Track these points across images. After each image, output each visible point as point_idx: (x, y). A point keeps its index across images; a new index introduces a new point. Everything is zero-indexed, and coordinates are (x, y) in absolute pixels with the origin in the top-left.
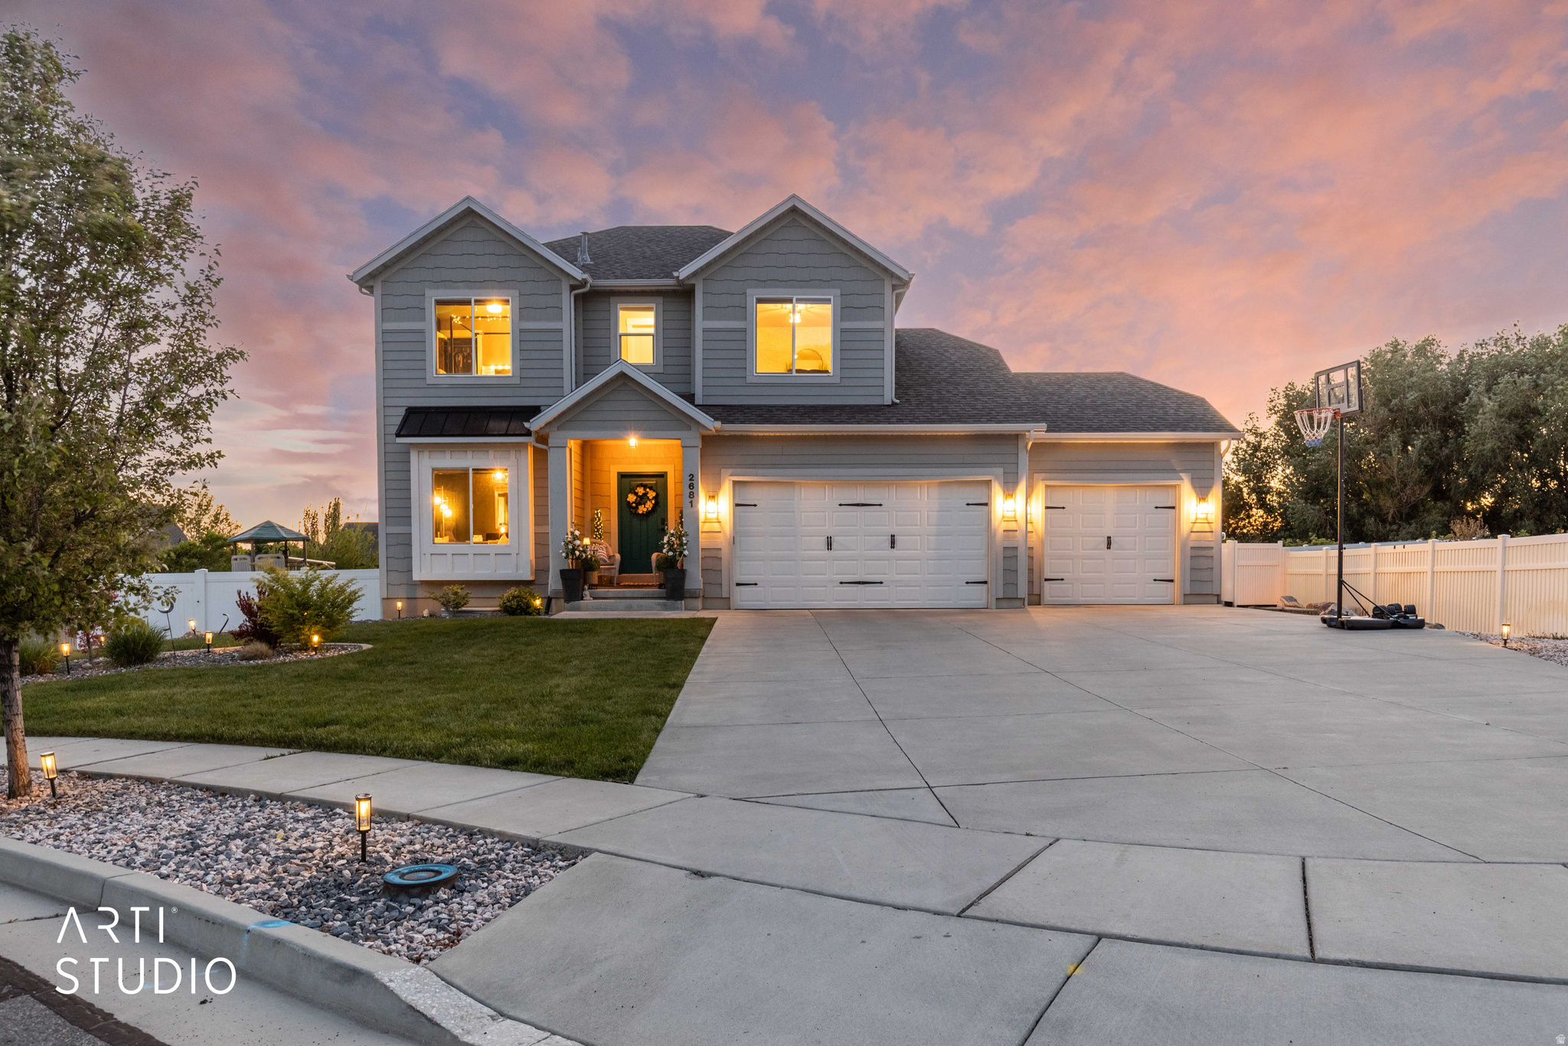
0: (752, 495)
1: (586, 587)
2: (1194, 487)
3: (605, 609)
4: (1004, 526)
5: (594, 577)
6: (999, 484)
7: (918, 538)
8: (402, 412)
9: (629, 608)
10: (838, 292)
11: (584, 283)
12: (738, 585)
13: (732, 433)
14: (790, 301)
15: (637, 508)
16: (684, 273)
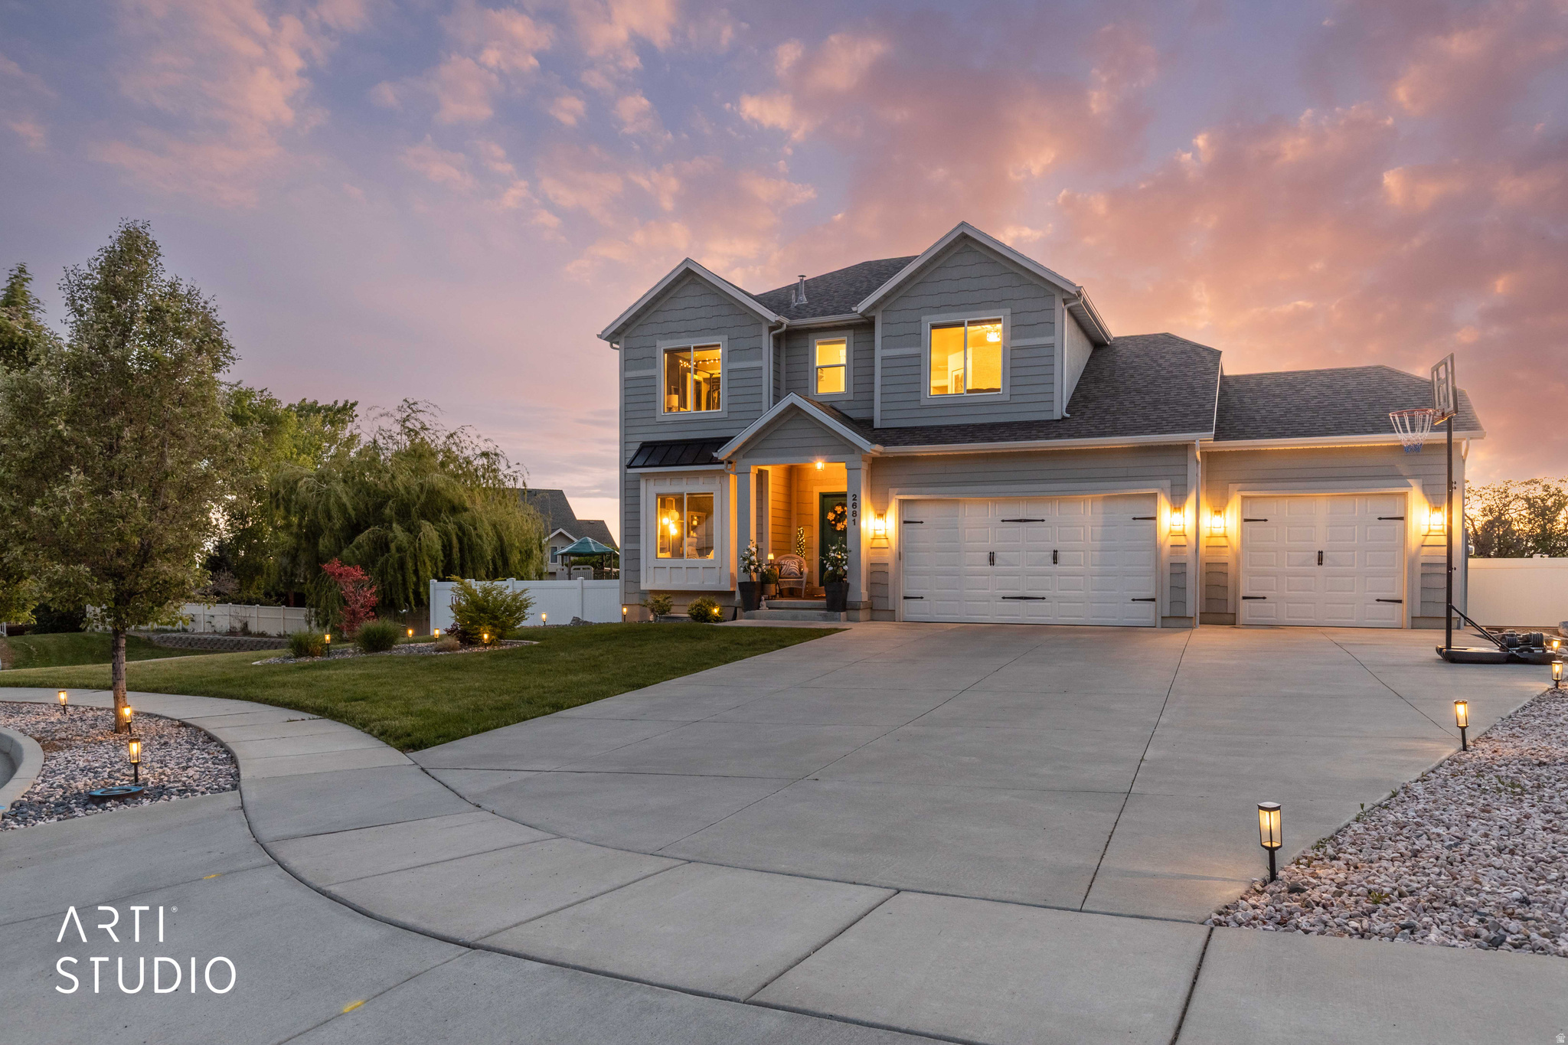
0: (920, 512)
1: (763, 598)
2: (1426, 494)
3: (776, 619)
4: (1171, 541)
5: (772, 589)
6: (1166, 496)
7: (1082, 553)
8: (637, 446)
9: (795, 618)
10: (1008, 311)
11: (780, 325)
12: (905, 598)
13: (896, 455)
14: (962, 325)
15: (835, 525)
16: (862, 307)
